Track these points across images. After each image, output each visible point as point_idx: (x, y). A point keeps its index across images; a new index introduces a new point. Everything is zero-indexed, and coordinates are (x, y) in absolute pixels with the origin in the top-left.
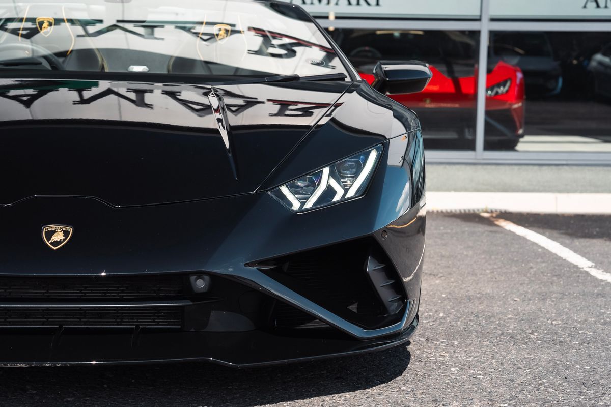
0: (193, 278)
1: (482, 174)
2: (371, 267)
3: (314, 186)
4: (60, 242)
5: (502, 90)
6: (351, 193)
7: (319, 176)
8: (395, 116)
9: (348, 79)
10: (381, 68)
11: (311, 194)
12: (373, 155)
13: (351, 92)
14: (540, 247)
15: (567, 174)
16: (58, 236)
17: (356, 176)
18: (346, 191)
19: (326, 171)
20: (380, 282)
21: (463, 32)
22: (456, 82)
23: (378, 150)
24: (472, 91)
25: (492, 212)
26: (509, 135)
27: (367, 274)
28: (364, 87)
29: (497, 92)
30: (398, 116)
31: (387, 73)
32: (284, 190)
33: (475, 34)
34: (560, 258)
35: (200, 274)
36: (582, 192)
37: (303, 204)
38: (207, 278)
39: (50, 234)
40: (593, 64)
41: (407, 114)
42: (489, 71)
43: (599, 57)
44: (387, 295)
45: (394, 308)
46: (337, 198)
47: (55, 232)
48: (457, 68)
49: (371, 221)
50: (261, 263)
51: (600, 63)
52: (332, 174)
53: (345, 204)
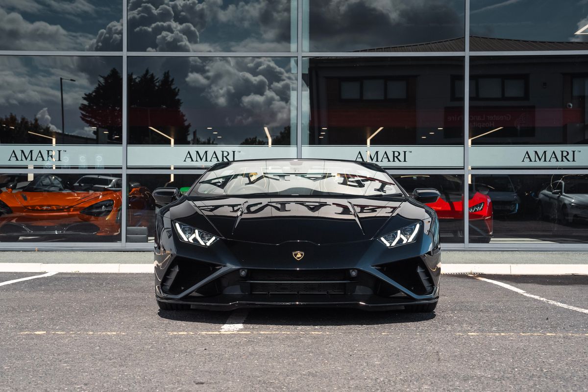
0: (351, 271)
1: (468, 255)
2: (419, 270)
3: (394, 238)
4: (300, 258)
5: (479, 209)
6: (410, 240)
7: (396, 234)
8: (426, 212)
9: (403, 196)
10: (416, 192)
11: (394, 241)
12: (418, 226)
13: (405, 201)
14: (499, 286)
15: (517, 255)
16: (299, 255)
17: (411, 234)
18: (408, 240)
19: (399, 232)
20: (423, 278)
21: (454, 176)
22: (451, 204)
23: (420, 223)
24: (461, 210)
25: (474, 274)
26: (484, 235)
27: (418, 273)
28: (410, 199)
29: (476, 210)
30: (427, 211)
31: (420, 194)
32: (383, 239)
33: (462, 177)
34: (509, 290)
35: (354, 270)
36: (525, 263)
37: (391, 244)
38: (356, 271)
39: (296, 255)
40: (541, 196)
41: (431, 211)
42: (470, 198)
43: (546, 192)
44: (426, 284)
45: (428, 289)
46: (404, 242)
47: (297, 254)
48: (451, 197)
49: (419, 252)
50: (376, 266)
51: (546, 195)
52: (401, 233)
53: (408, 245)
